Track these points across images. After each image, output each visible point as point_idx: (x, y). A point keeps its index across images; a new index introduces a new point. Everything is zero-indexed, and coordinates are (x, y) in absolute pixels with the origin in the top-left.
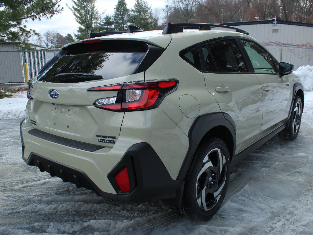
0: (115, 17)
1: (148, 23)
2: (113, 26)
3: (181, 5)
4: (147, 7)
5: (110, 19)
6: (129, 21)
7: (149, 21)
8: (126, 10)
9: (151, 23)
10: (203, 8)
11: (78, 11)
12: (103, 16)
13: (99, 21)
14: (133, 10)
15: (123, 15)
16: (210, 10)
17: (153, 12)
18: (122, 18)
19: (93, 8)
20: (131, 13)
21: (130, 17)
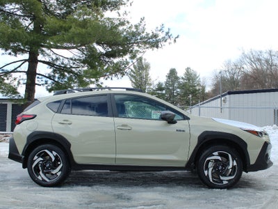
0: (166, 83)
1: (196, 90)
2: (164, 92)
3: (228, 74)
4: (195, 75)
5: (162, 85)
6: (178, 88)
7: (197, 88)
8: (177, 78)
9: (199, 90)
10: (249, 77)
11: (134, 77)
12: (156, 83)
13: (152, 87)
14: (183, 78)
15: (173, 82)
16: (255, 79)
17: (201, 80)
18: (173, 85)
19: (147, 75)
20: (181, 80)
21: (179, 84)
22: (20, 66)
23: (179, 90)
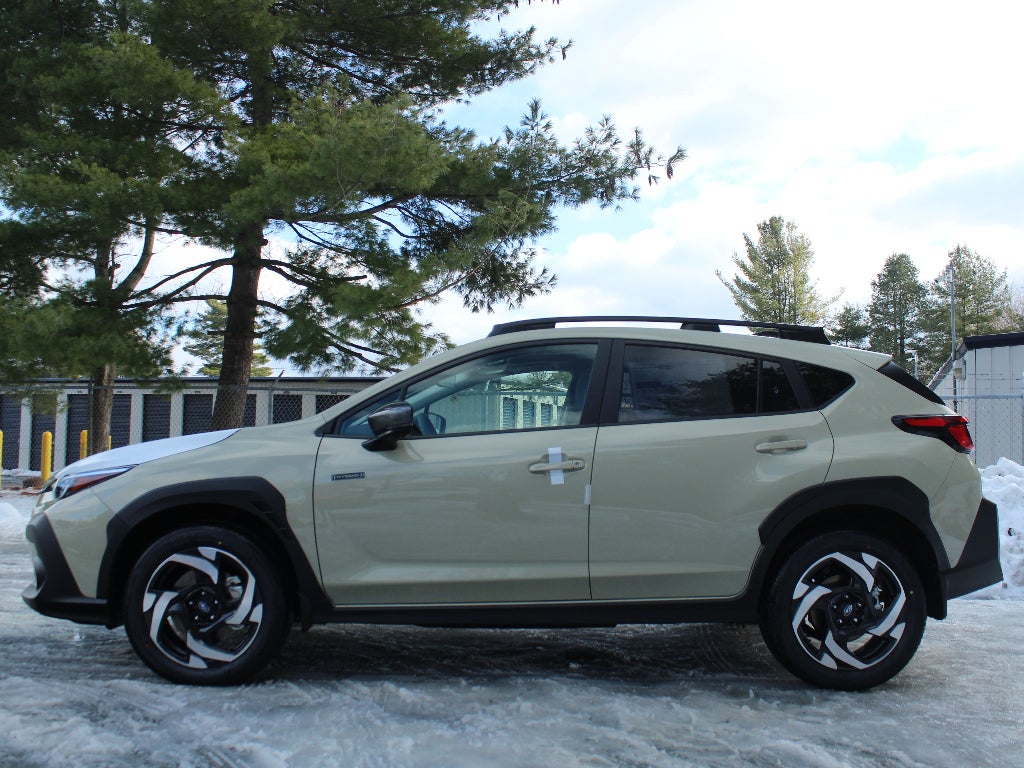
0: (874, 310)
4: (989, 277)
5: (857, 317)
6: (922, 326)
7: (998, 325)
8: (916, 290)
11: (753, 292)
12: (834, 311)
14: (938, 289)
15: (901, 307)
17: (1014, 294)
18: (898, 317)
19: (800, 284)
20: (933, 298)
21: (925, 310)
22: (193, 282)
23: (921, 335)
